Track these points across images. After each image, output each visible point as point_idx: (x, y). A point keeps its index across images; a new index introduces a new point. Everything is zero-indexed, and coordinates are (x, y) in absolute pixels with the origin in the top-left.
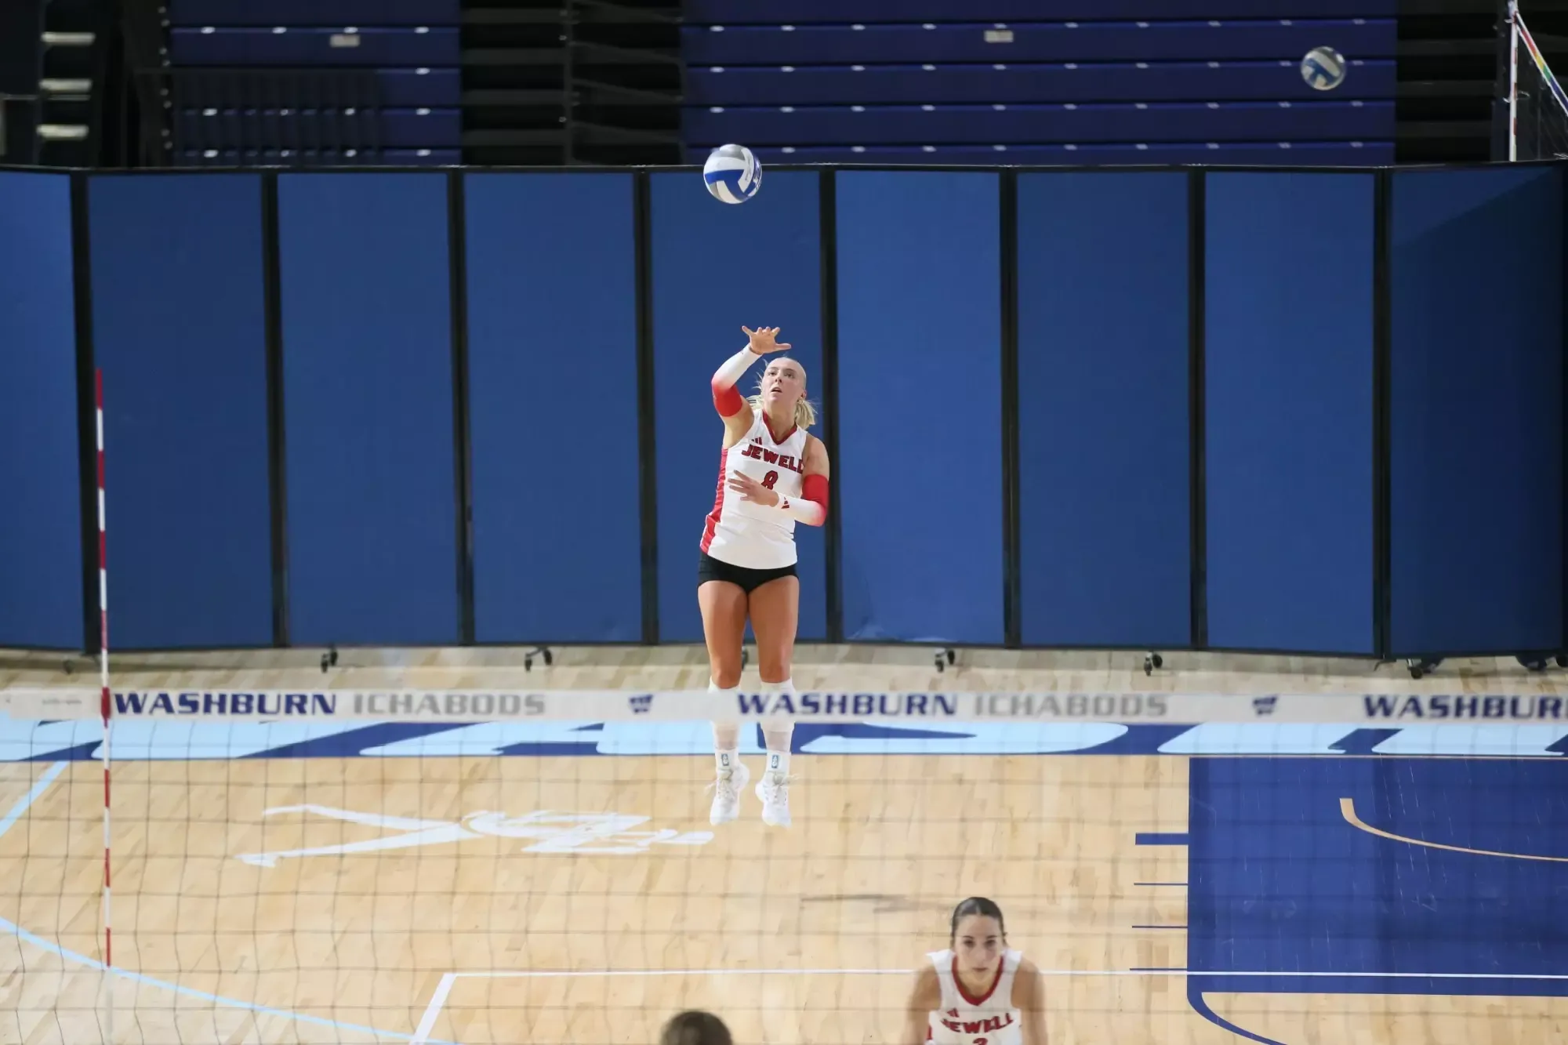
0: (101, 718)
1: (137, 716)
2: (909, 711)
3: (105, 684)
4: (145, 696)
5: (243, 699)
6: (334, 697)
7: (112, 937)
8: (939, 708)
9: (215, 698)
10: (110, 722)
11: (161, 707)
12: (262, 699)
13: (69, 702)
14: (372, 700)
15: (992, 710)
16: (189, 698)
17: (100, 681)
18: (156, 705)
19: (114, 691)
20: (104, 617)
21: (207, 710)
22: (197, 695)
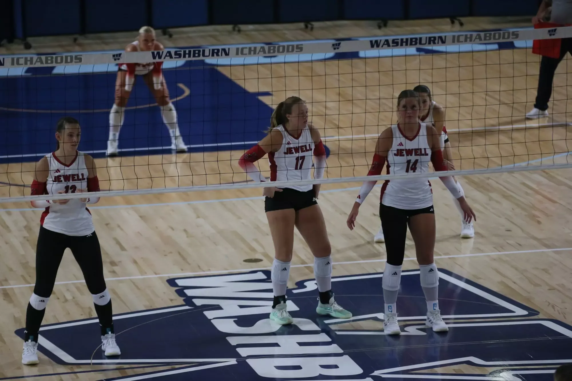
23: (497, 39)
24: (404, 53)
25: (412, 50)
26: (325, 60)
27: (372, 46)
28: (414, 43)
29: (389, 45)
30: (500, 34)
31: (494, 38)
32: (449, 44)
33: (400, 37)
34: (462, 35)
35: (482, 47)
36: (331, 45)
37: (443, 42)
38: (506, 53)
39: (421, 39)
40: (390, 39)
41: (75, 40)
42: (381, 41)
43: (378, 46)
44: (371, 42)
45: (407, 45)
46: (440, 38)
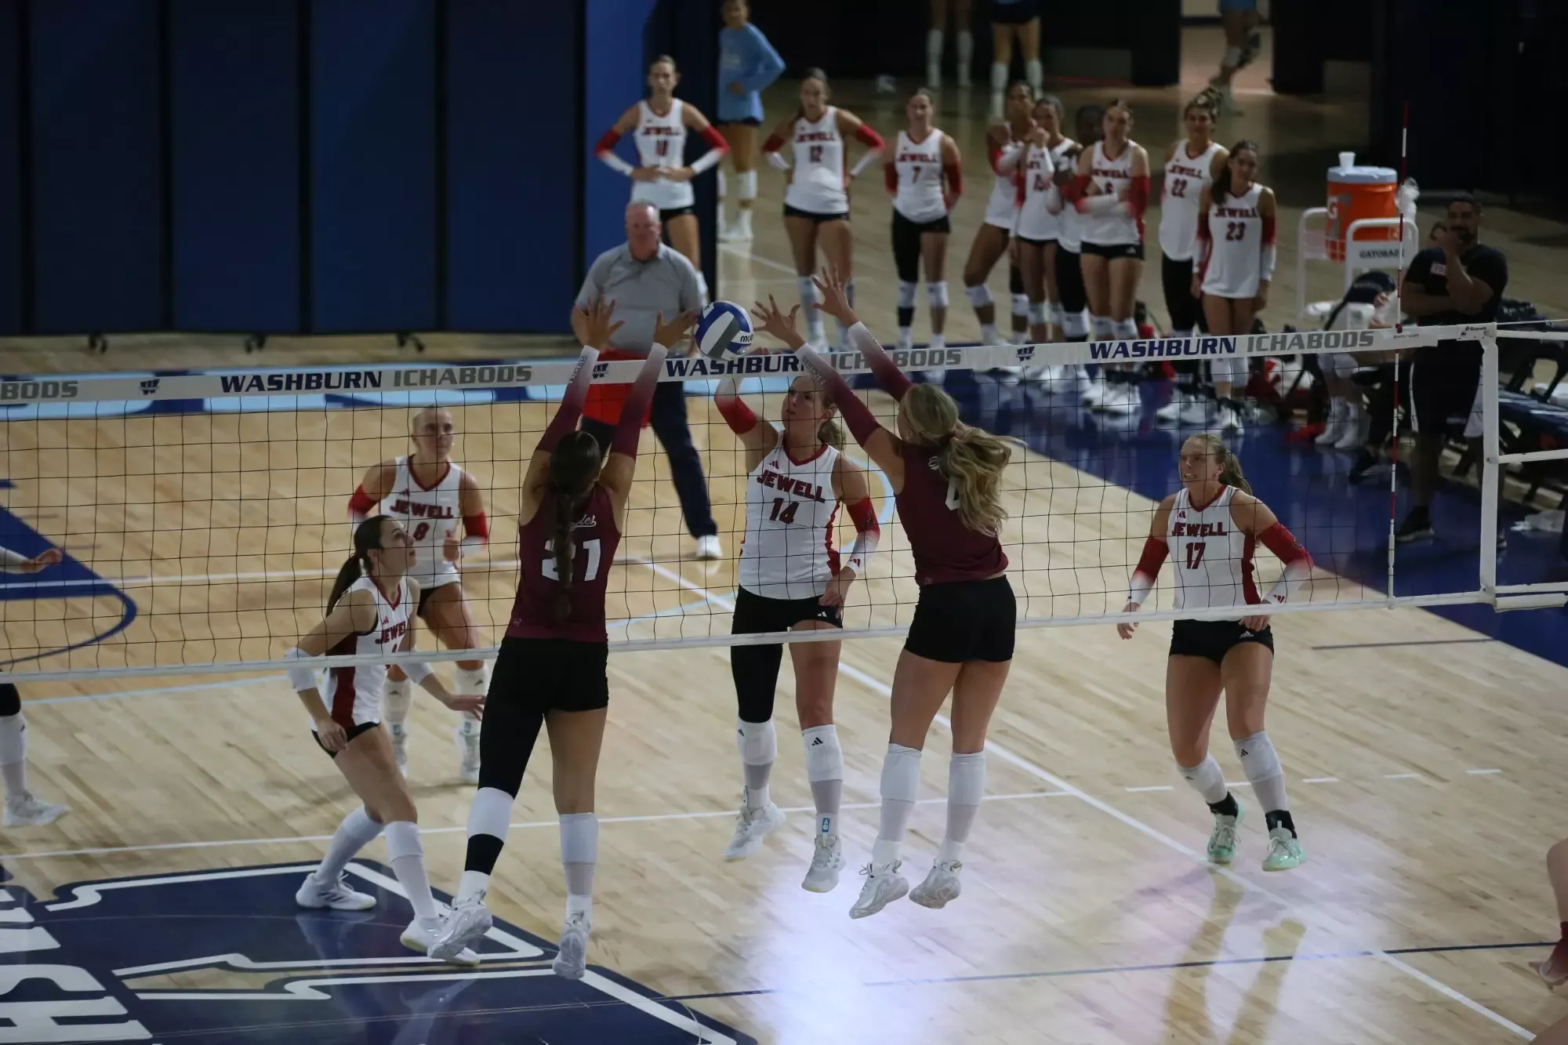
23: (505, 381)
24: (293, 405)
25: (315, 399)
26: (125, 416)
27: (226, 389)
28: (314, 385)
29: (261, 387)
30: (492, 372)
31: (481, 380)
32: (389, 389)
33: (285, 372)
34: (416, 371)
35: (458, 397)
36: (139, 385)
37: (376, 384)
38: (510, 409)
39: (328, 375)
40: (264, 374)
42: (244, 377)
43: (238, 389)
44: (224, 379)
45: (299, 387)
46: (370, 374)
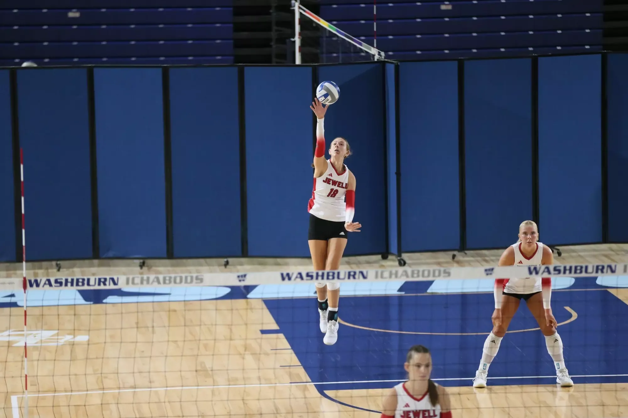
0: (23, 290)
1: (38, 288)
2: (349, 278)
3: (24, 276)
4: (41, 280)
5: (81, 280)
6: (118, 278)
7: (28, 378)
8: (361, 277)
9: (70, 280)
10: (26, 291)
11: (47, 284)
12: (88, 280)
13: (9, 283)
14: (133, 279)
15: (382, 277)
16: (59, 281)
17: (22, 274)
18: (45, 284)
19: (27, 279)
20: (24, 248)
21: (66, 285)
22: (62, 279)
41: (454, 256)
